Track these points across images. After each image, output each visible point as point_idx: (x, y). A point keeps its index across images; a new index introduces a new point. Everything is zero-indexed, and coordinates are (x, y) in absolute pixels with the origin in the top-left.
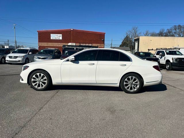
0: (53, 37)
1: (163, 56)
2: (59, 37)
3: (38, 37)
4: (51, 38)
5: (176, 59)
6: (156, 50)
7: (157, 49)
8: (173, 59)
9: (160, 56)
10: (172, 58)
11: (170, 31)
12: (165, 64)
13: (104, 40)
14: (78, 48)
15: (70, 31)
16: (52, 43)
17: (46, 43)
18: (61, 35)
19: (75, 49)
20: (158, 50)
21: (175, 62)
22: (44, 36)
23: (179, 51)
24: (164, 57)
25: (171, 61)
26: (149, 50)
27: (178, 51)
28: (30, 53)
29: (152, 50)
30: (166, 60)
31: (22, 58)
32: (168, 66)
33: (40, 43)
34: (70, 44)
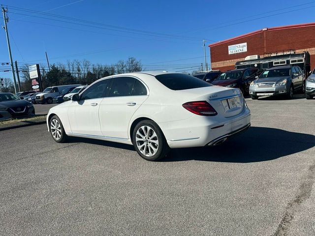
0: (233, 49)
2: (242, 47)
3: (210, 55)
4: (230, 53)
14: (261, 62)
15: (262, 33)
16: (230, 61)
17: (222, 62)
18: (246, 44)
19: (256, 65)
22: (219, 52)
33: (213, 63)
34: (248, 58)
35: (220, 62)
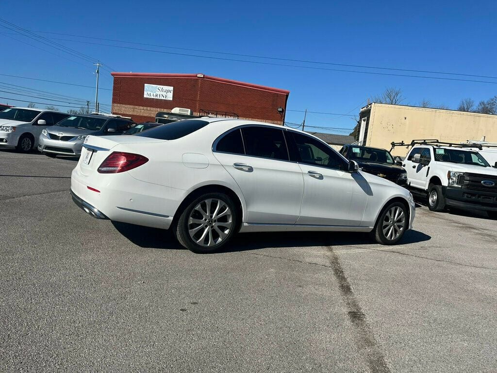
0: (151, 91)
1: (425, 166)
2: (165, 93)
3: (112, 88)
4: (145, 96)
5: (461, 177)
6: (410, 147)
7: (413, 144)
8: (449, 177)
9: (417, 165)
10: (449, 172)
11: (489, 107)
12: (426, 188)
13: (283, 111)
15: (196, 79)
16: (145, 108)
17: (132, 106)
18: (171, 88)
20: (416, 146)
21: (456, 185)
23: (480, 152)
24: (427, 167)
25: (445, 182)
26: (393, 144)
27: (476, 154)
28: (40, 122)
29: (402, 144)
30: (430, 176)
31: (10, 131)
32: (435, 197)
33: (115, 105)
34: (176, 110)
35: (129, 106)
